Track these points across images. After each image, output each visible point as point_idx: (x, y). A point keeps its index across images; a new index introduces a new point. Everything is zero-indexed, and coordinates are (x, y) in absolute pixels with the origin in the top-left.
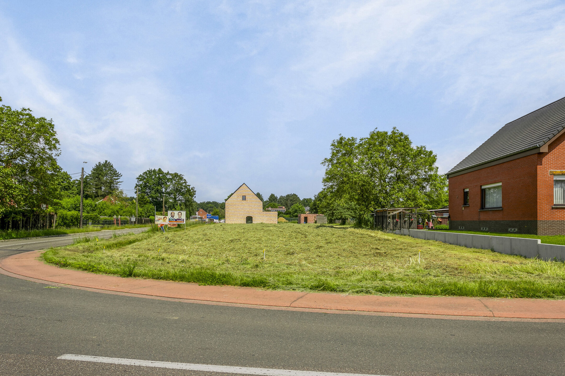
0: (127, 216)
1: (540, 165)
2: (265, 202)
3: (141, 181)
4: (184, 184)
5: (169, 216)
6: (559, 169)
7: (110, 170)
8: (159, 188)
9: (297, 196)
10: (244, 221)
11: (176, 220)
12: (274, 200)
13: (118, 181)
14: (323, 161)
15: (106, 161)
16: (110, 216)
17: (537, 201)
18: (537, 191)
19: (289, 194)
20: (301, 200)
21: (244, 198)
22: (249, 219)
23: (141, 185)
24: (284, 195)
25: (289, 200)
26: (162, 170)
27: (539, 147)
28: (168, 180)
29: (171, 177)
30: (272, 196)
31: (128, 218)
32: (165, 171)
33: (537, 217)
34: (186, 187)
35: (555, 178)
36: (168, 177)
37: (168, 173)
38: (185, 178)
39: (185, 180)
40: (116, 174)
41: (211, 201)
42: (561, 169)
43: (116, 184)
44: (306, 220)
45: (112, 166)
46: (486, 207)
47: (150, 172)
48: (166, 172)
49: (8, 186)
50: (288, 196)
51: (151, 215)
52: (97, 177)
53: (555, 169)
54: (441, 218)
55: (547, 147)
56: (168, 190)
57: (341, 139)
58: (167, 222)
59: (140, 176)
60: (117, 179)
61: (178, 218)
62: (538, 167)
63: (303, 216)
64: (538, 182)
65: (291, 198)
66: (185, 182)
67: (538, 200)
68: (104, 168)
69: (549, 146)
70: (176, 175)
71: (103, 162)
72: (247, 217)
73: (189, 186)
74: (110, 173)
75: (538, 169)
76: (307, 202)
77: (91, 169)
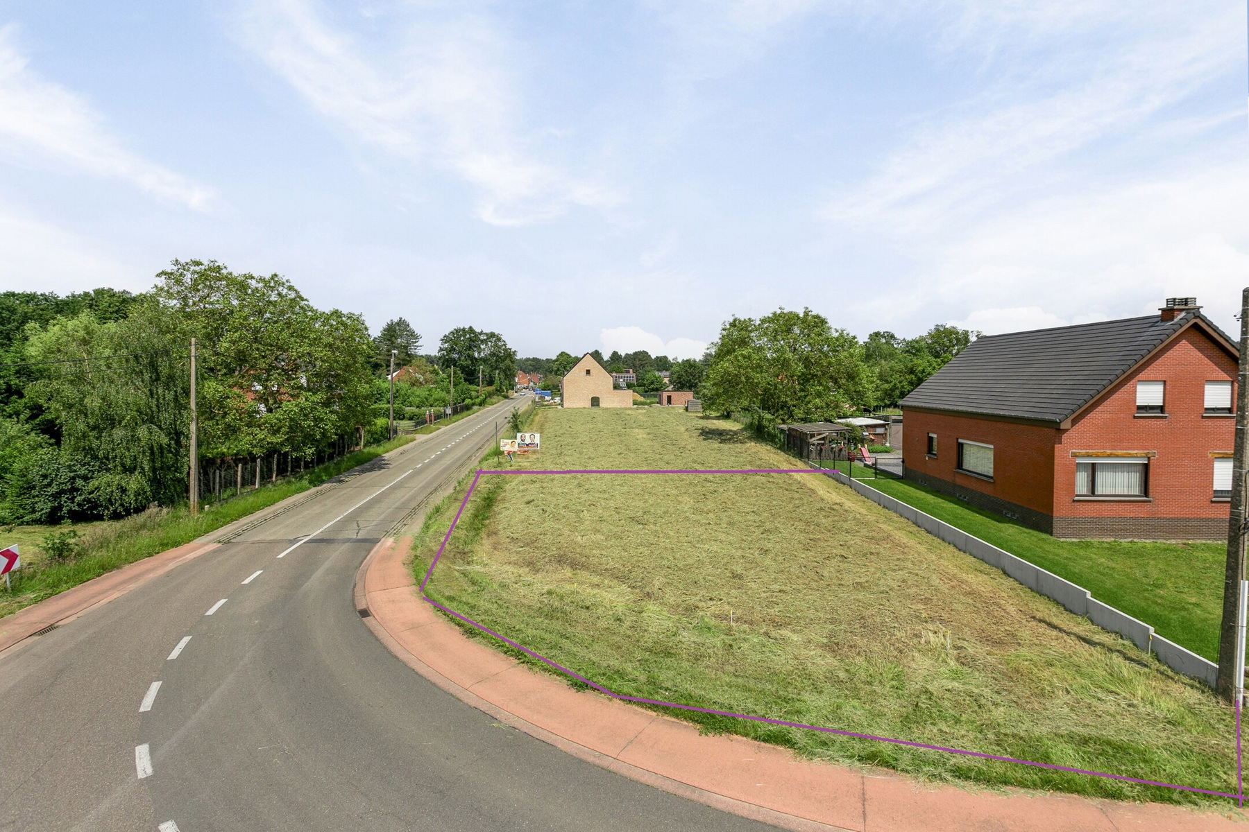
0: (440, 406)
1: (1059, 444)
2: (606, 362)
3: (446, 343)
4: (504, 347)
5: (519, 440)
6: (1084, 449)
7: (405, 330)
8: (470, 352)
9: (647, 353)
10: (588, 404)
11: (527, 445)
12: (617, 360)
13: (417, 344)
14: (709, 346)
15: (401, 319)
16: (417, 407)
17: (1053, 491)
18: (1053, 478)
19: (637, 351)
20: (653, 358)
21: (588, 372)
22: (595, 402)
23: (446, 349)
24: (631, 352)
25: (637, 360)
26: (474, 329)
27: (1061, 422)
28: (482, 341)
29: (485, 338)
30: (615, 353)
31: (442, 409)
32: (478, 330)
33: (1052, 512)
34: (506, 350)
35: (1079, 461)
36: (482, 337)
37: (481, 333)
38: (503, 338)
39: (504, 341)
40: (412, 335)
41: (531, 358)
42: (1087, 449)
43: (415, 349)
44: (669, 400)
45: (408, 325)
46: (964, 468)
47: (457, 331)
48: (480, 331)
49: (319, 418)
50: (635, 353)
51: (467, 398)
52: (389, 340)
53: (1078, 449)
54: (874, 434)
55: (1070, 422)
56: (482, 354)
57: (735, 320)
58: (516, 448)
59: (445, 337)
60: (416, 342)
61: (530, 442)
62: (1056, 446)
63: (665, 395)
64: (1056, 467)
65: (640, 357)
66: (505, 345)
67: (1055, 490)
68: (397, 328)
69: (1072, 420)
70: (492, 335)
71: (396, 320)
72: (592, 398)
73: (510, 349)
74: (406, 334)
75: (1056, 450)
76: (660, 361)
77: (382, 329)
